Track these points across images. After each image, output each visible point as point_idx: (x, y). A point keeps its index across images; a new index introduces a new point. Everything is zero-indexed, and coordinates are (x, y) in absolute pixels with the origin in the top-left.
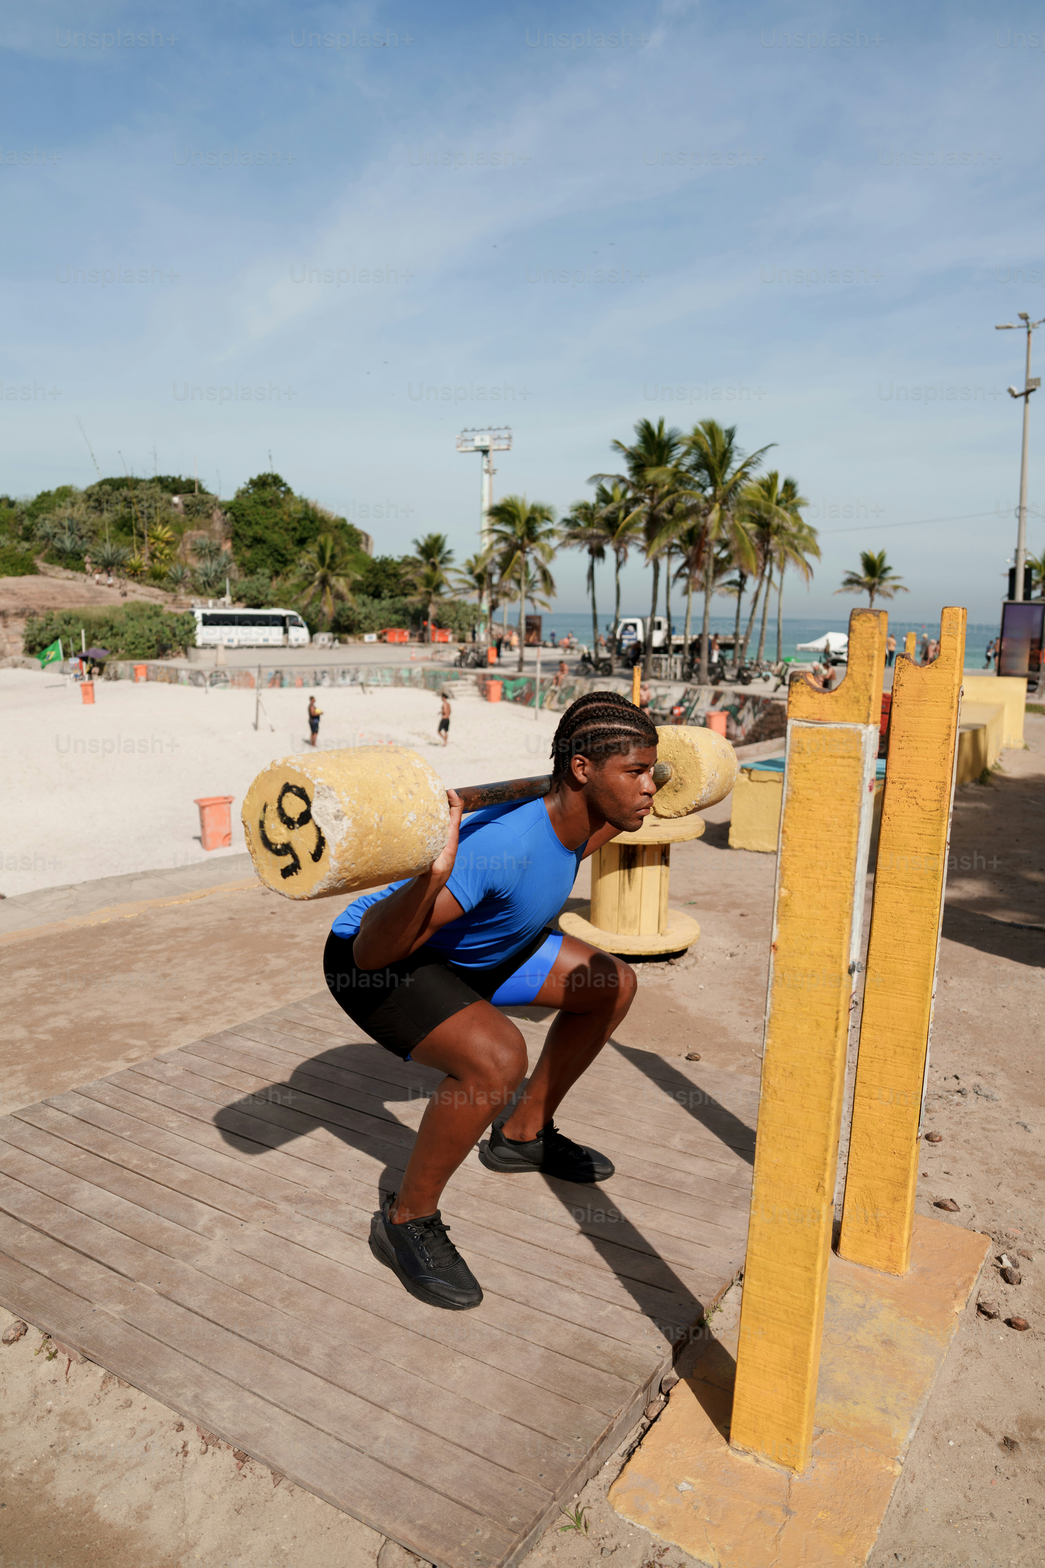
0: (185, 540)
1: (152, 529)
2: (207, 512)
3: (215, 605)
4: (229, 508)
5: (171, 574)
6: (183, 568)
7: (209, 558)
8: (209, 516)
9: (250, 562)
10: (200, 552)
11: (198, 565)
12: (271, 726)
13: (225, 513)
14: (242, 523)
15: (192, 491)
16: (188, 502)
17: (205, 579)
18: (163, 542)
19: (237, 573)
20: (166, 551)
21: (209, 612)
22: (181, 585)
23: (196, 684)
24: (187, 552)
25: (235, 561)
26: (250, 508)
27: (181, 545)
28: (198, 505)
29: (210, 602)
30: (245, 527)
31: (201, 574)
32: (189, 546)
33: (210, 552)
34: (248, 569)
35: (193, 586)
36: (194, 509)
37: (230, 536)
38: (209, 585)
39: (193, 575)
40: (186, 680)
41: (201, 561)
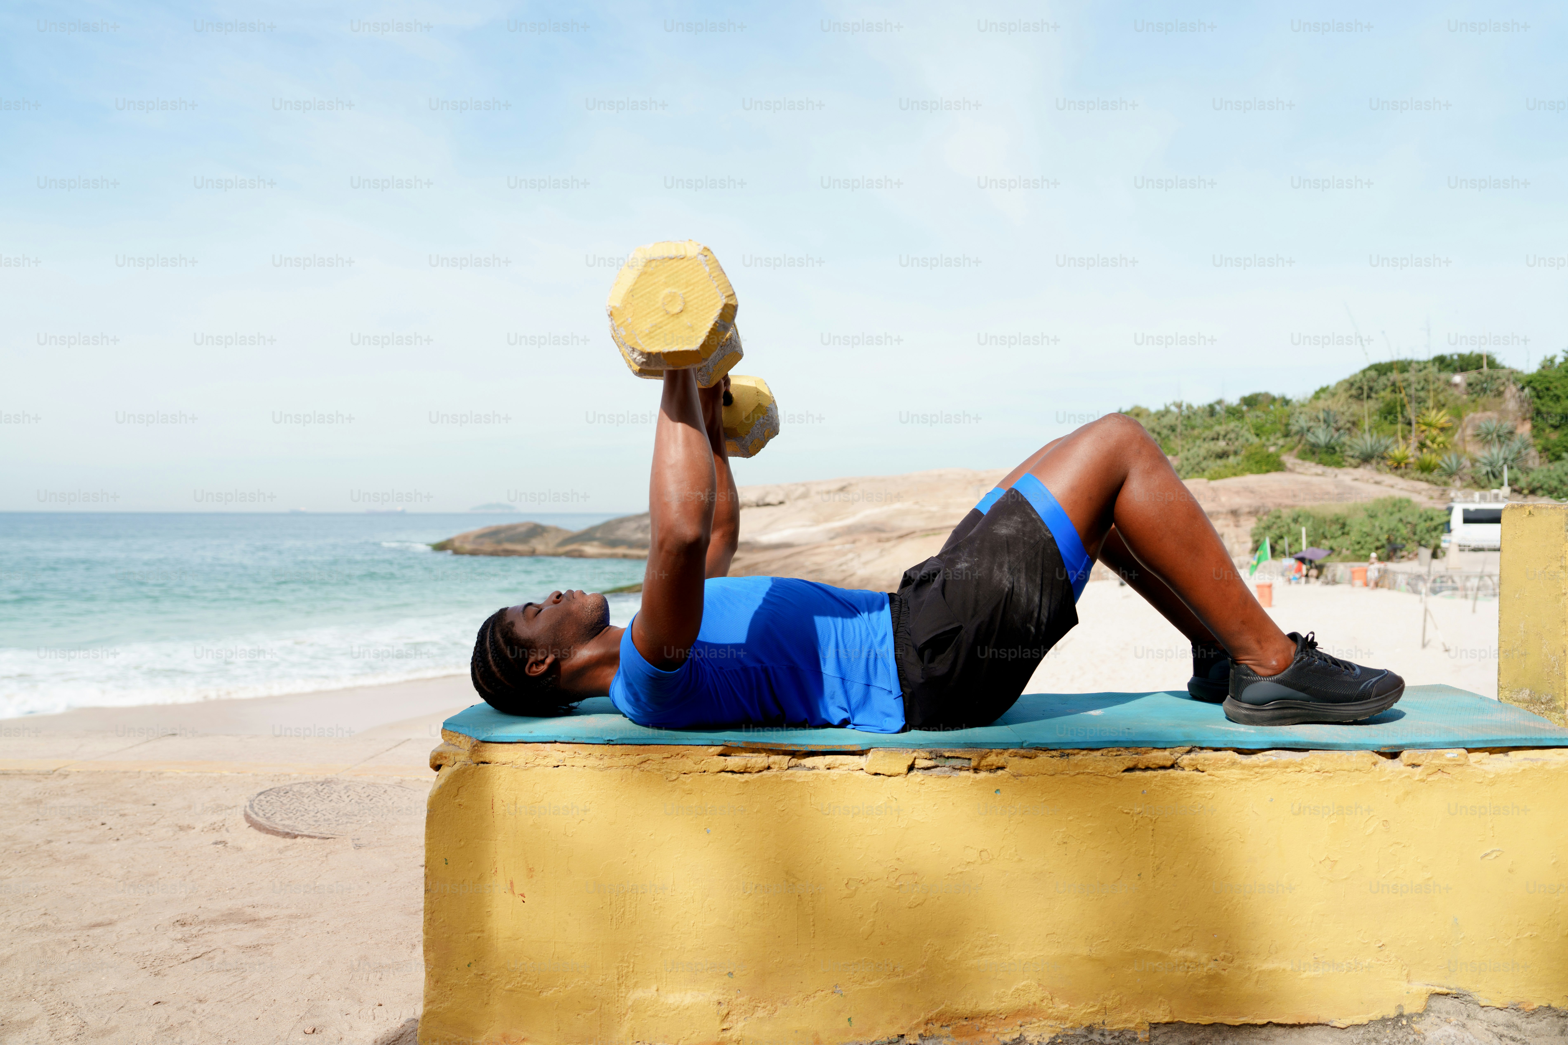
0: (1464, 425)
1: (1424, 415)
2: (1497, 390)
3: (1483, 498)
4: (1529, 382)
5: (1444, 465)
6: (1459, 458)
7: (1497, 444)
8: (1500, 394)
9: (1555, 445)
10: (1484, 438)
11: (1481, 453)
13: (1523, 388)
14: (1547, 398)
15: (1479, 367)
16: (1471, 380)
17: (1489, 469)
18: (1436, 427)
19: (1537, 461)
20: (1440, 439)
21: (1472, 507)
22: (1457, 477)
23: (1416, 592)
24: (1468, 439)
25: (1534, 446)
26: (1560, 378)
27: (1460, 430)
28: (1486, 381)
29: (1477, 495)
30: (1551, 404)
31: (1485, 464)
32: (1469, 431)
33: (1499, 436)
34: (1553, 454)
35: (1473, 478)
36: (1478, 388)
37: (1528, 415)
38: (1495, 476)
39: (1473, 465)
40: (1404, 586)
41: (1487, 449)
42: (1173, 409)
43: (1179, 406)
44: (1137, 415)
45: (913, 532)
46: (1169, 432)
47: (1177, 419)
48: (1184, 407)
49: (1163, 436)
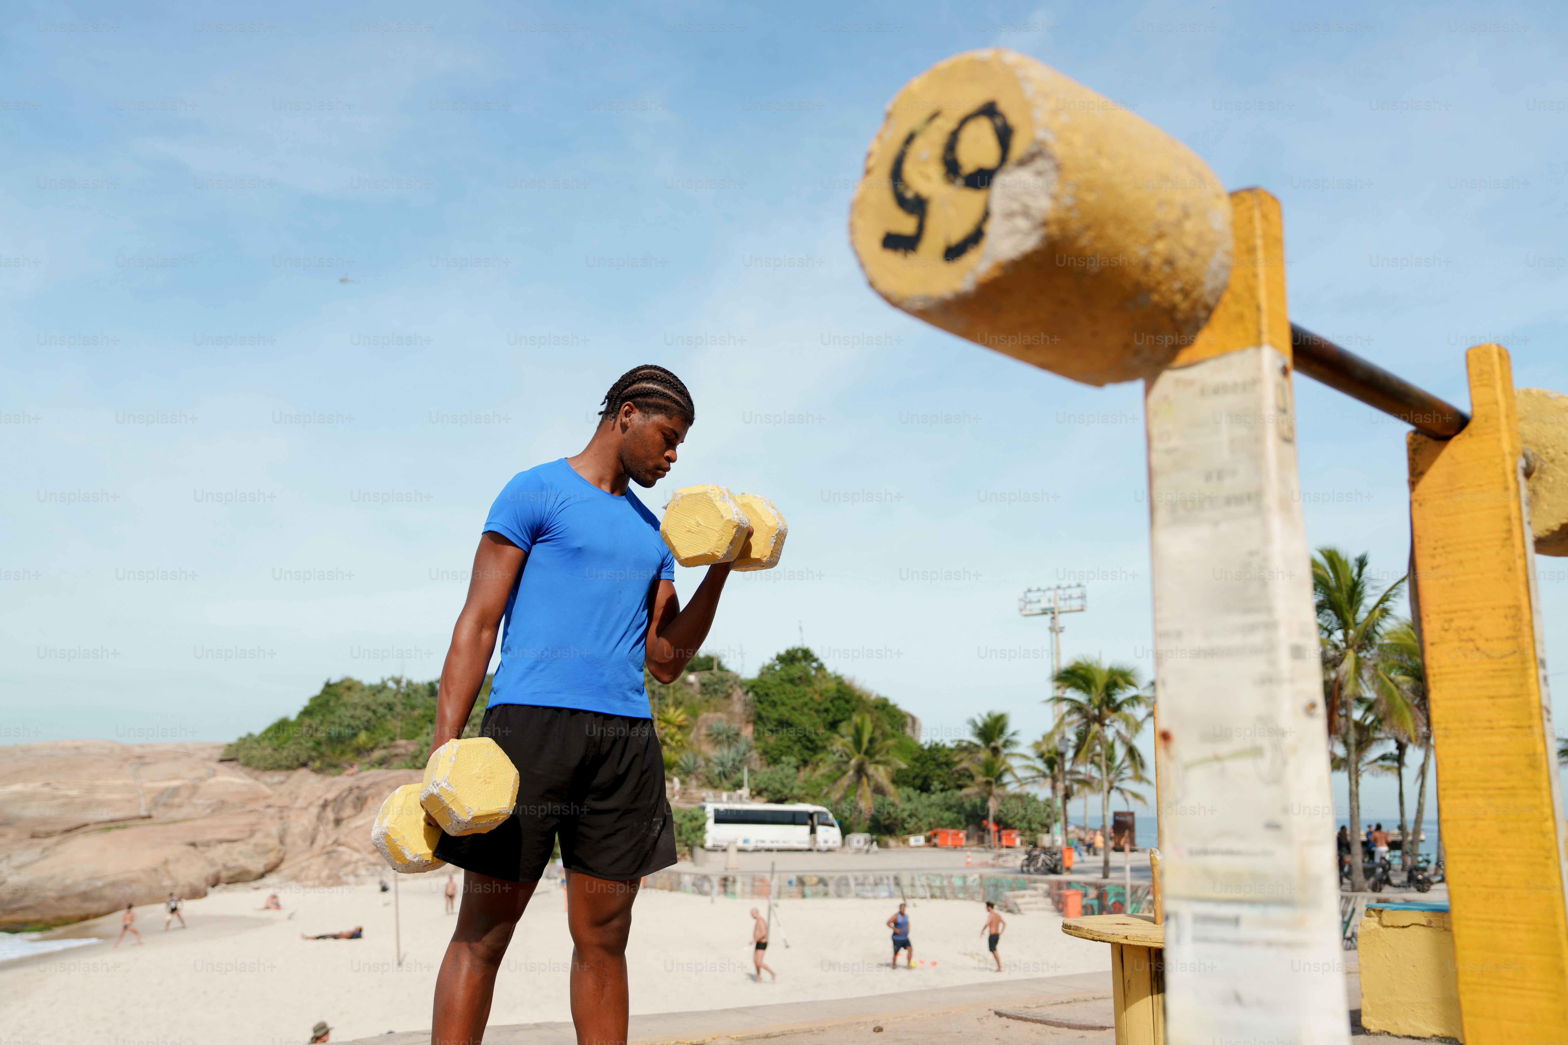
0: (699, 724)
1: (664, 712)
2: (726, 692)
3: (730, 798)
4: (752, 687)
5: (682, 763)
6: (695, 756)
7: (726, 744)
8: (728, 696)
9: (773, 749)
10: (716, 738)
11: (714, 753)
12: (785, 941)
13: (747, 693)
14: (766, 704)
15: (710, 669)
16: (705, 681)
17: (721, 769)
18: (674, 725)
19: (758, 763)
20: (678, 737)
21: (722, 807)
22: (692, 776)
23: (701, 893)
24: (702, 738)
25: (756, 748)
26: (776, 686)
27: (695, 729)
28: (716, 683)
29: (725, 795)
30: (769, 709)
31: (716, 764)
32: (704, 731)
33: (728, 737)
34: (772, 757)
35: (707, 777)
36: (711, 688)
37: (751, 718)
38: (726, 777)
39: (707, 765)
40: (690, 887)
41: (718, 748)
42: (391, 684)
43: (398, 682)
44: (349, 688)
45: (86, 825)
46: (386, 711)
47: (395, 696)
48: (404, 683)
49: (379, 715)
